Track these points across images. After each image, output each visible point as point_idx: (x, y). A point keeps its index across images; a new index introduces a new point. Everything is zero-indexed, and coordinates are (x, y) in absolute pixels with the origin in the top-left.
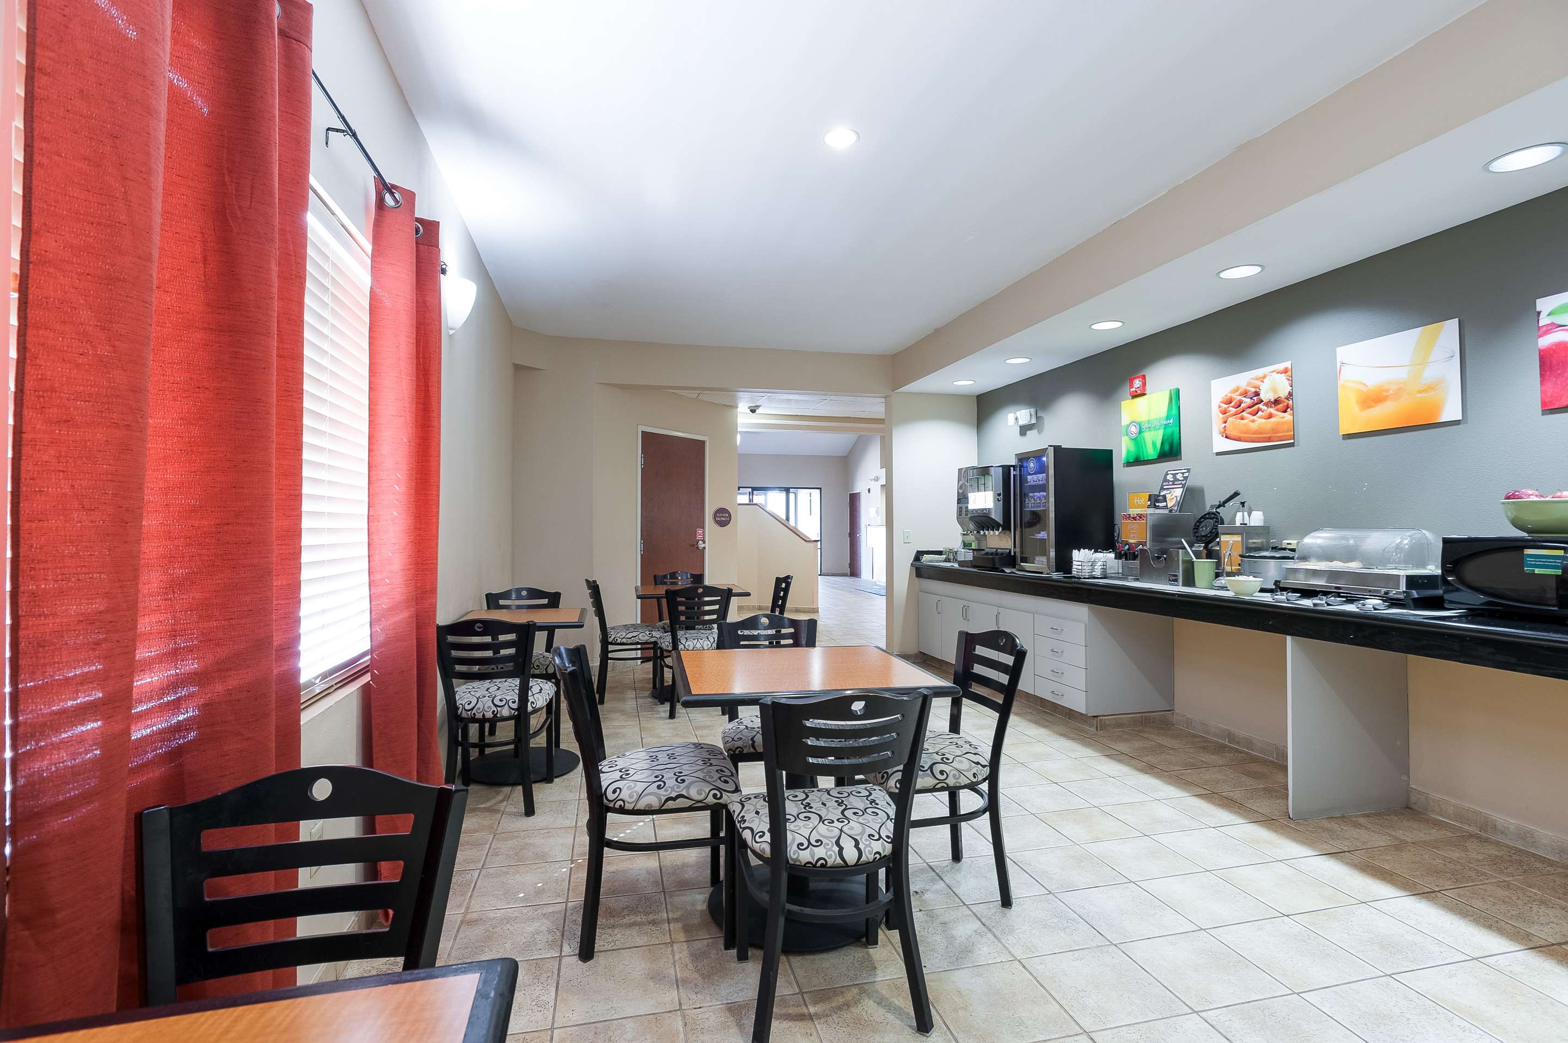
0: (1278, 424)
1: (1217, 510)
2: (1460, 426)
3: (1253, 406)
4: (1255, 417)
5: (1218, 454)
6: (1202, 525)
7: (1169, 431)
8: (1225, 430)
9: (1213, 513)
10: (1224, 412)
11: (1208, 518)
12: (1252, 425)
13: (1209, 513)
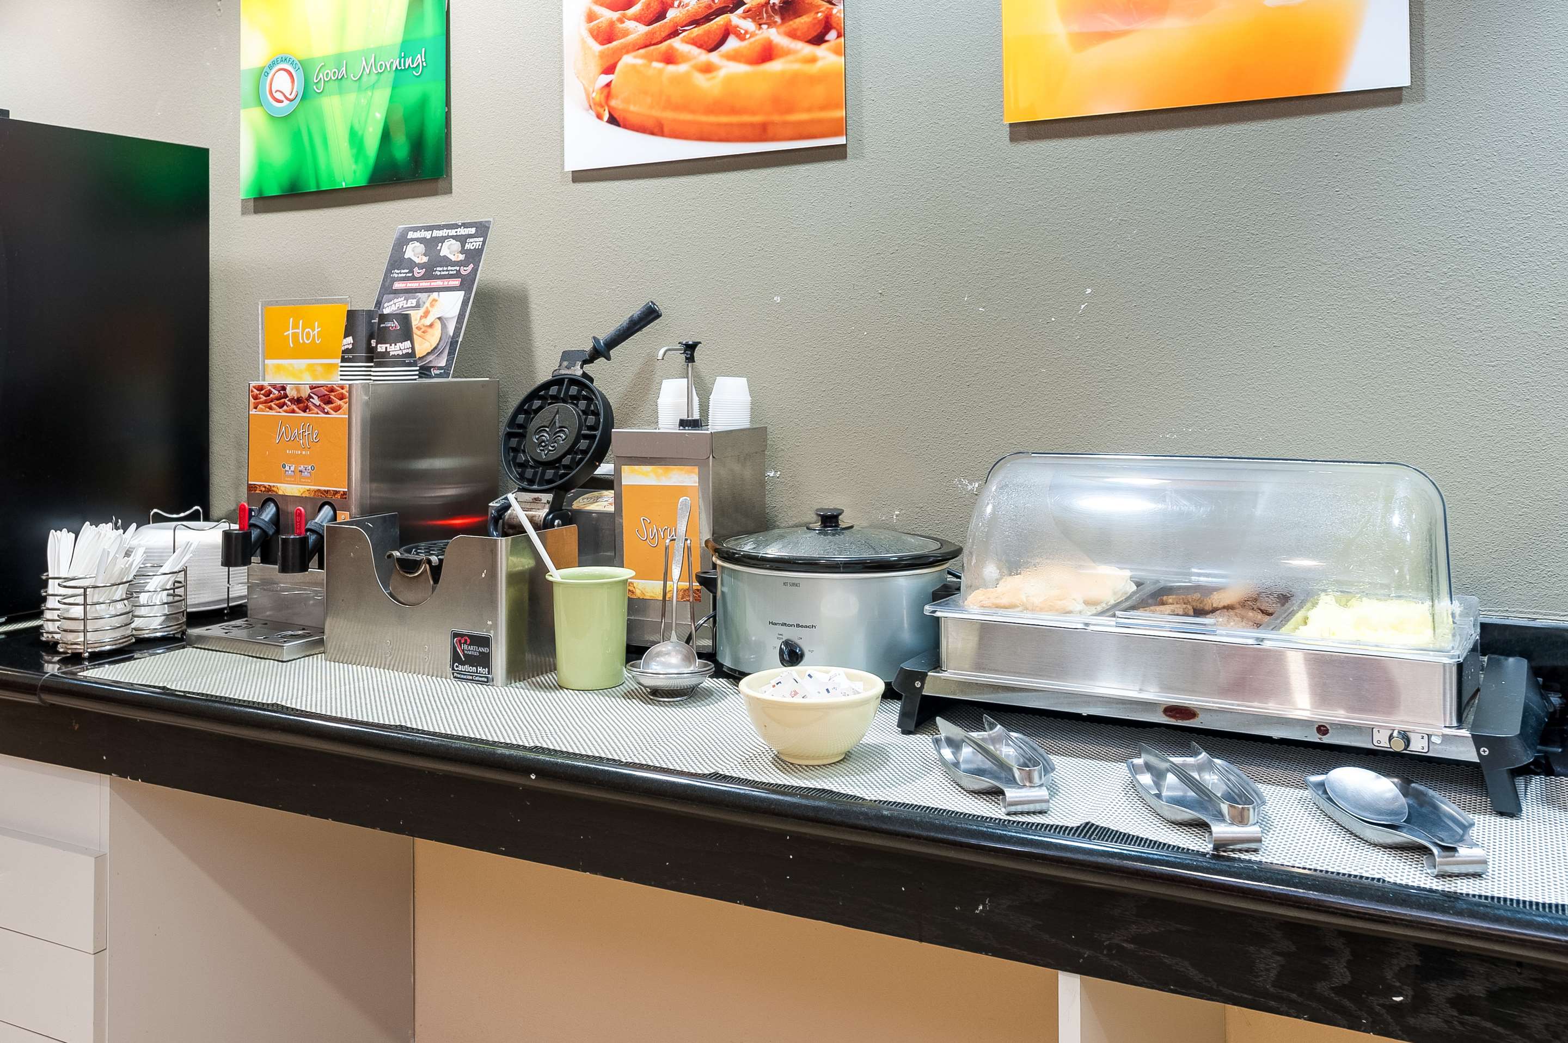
0: (793, 80)
1: (588, 368)
2: (1402, 106)
3: (708, 18)
4: (714, 57)
5: (580, 176)
6: (537, 422)
7: (412, 92)
8: (608, 96)
9: (573, 381)
10: (606, 36)
11: (556, 399)
12: (701, 80)
13: (557, 381)
